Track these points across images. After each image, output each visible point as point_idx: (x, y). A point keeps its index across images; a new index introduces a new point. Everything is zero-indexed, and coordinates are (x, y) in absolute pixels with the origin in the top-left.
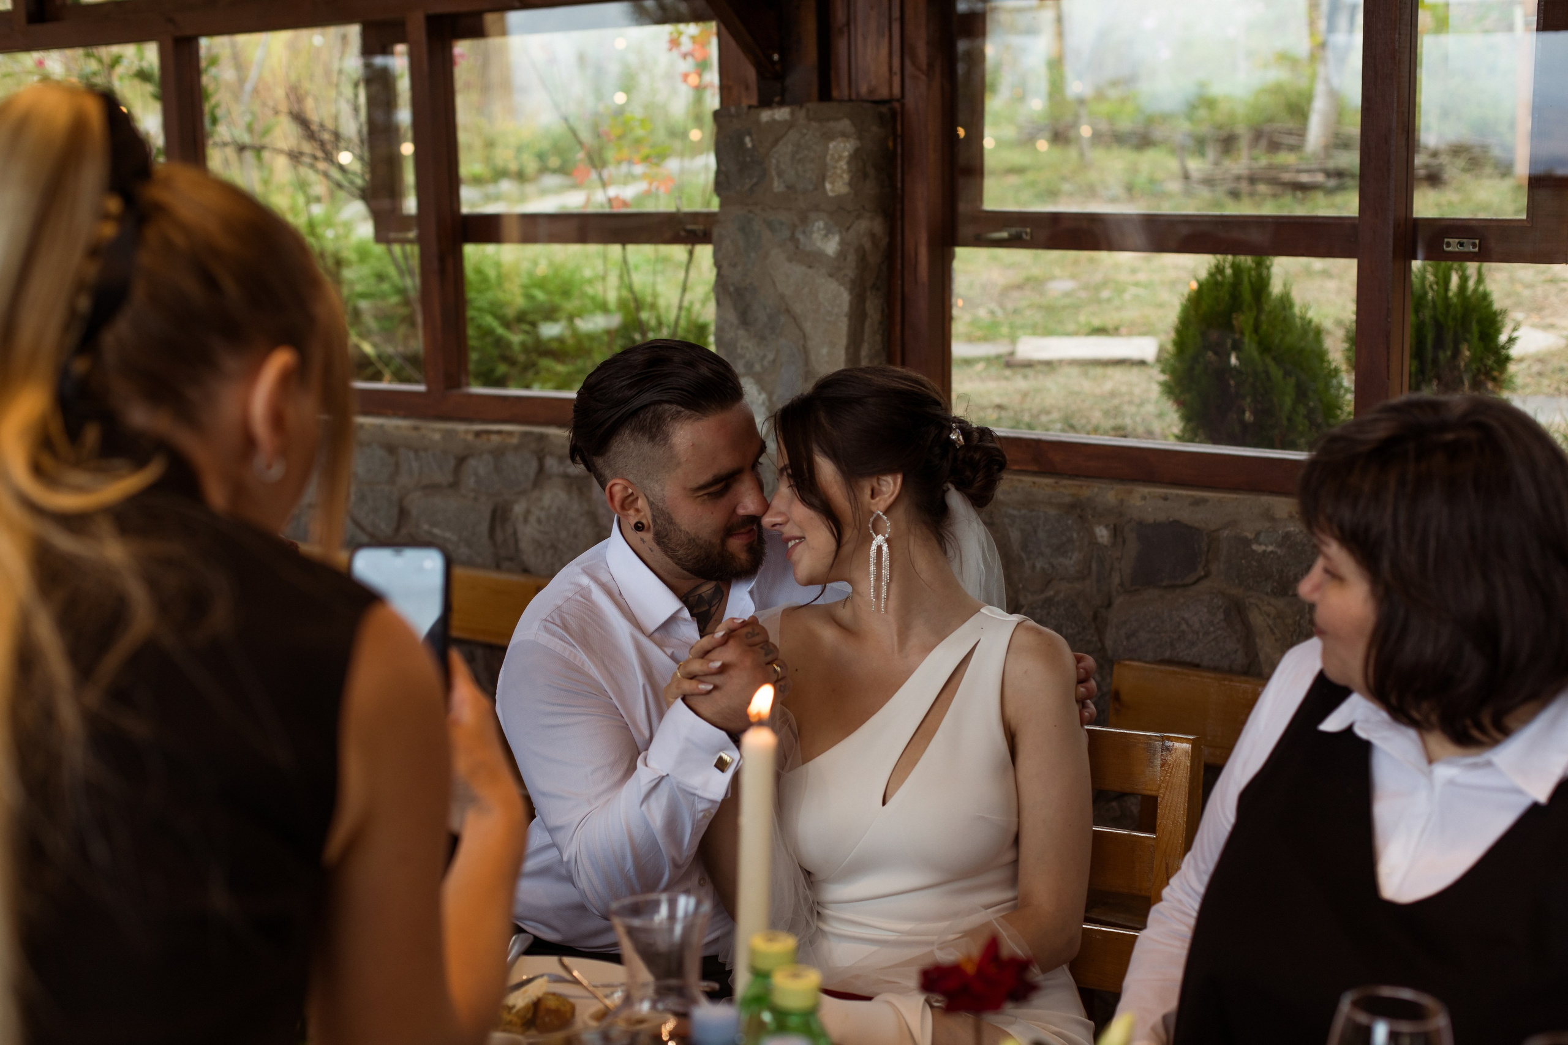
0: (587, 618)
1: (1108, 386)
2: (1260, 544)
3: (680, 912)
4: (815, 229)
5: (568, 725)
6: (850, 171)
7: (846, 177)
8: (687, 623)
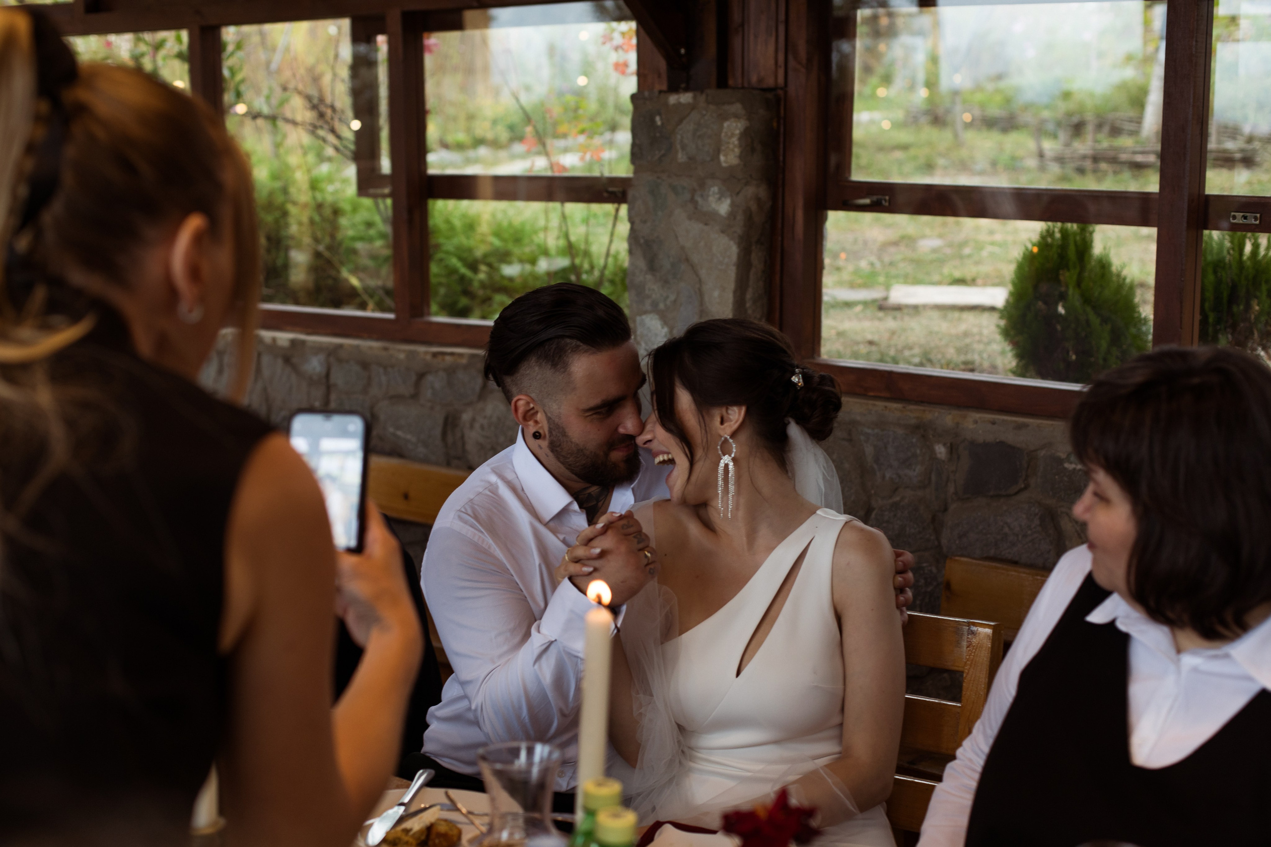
0: (494, 510)
1: (963, 327)
2: (1071, 463)
3: (537, 758)
4: (711, 193)
5: (477, 597)
6: (740, 146)
7: (737, 151)
8: (577, 514)
